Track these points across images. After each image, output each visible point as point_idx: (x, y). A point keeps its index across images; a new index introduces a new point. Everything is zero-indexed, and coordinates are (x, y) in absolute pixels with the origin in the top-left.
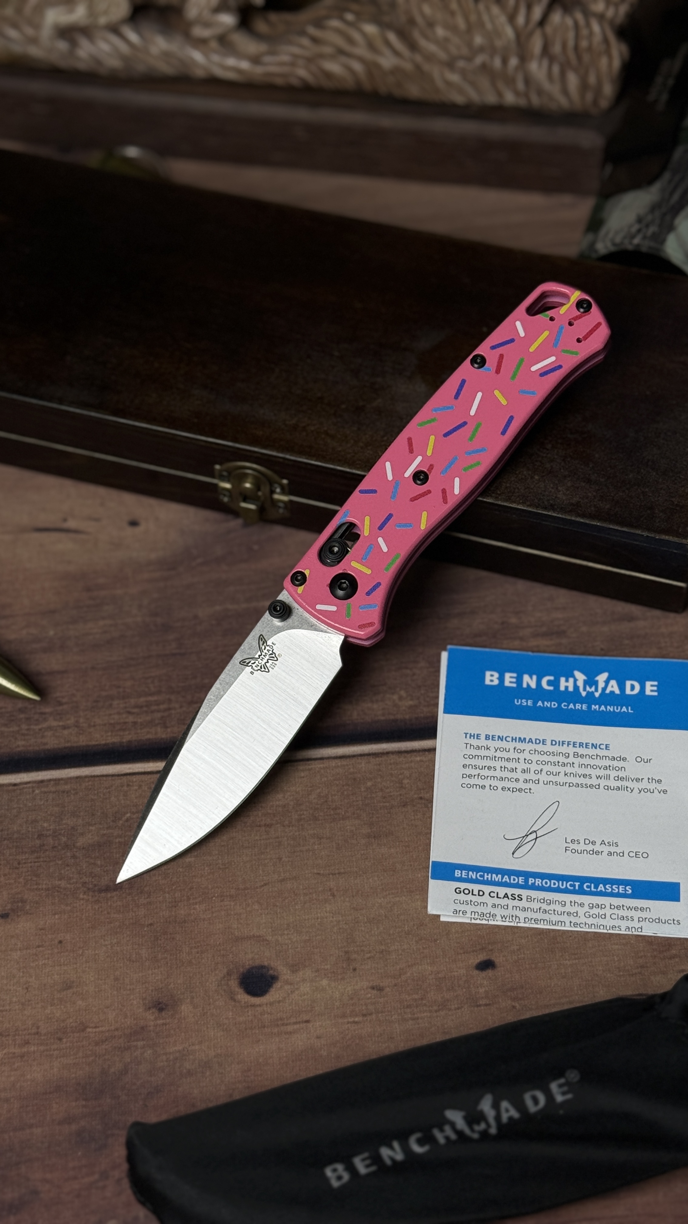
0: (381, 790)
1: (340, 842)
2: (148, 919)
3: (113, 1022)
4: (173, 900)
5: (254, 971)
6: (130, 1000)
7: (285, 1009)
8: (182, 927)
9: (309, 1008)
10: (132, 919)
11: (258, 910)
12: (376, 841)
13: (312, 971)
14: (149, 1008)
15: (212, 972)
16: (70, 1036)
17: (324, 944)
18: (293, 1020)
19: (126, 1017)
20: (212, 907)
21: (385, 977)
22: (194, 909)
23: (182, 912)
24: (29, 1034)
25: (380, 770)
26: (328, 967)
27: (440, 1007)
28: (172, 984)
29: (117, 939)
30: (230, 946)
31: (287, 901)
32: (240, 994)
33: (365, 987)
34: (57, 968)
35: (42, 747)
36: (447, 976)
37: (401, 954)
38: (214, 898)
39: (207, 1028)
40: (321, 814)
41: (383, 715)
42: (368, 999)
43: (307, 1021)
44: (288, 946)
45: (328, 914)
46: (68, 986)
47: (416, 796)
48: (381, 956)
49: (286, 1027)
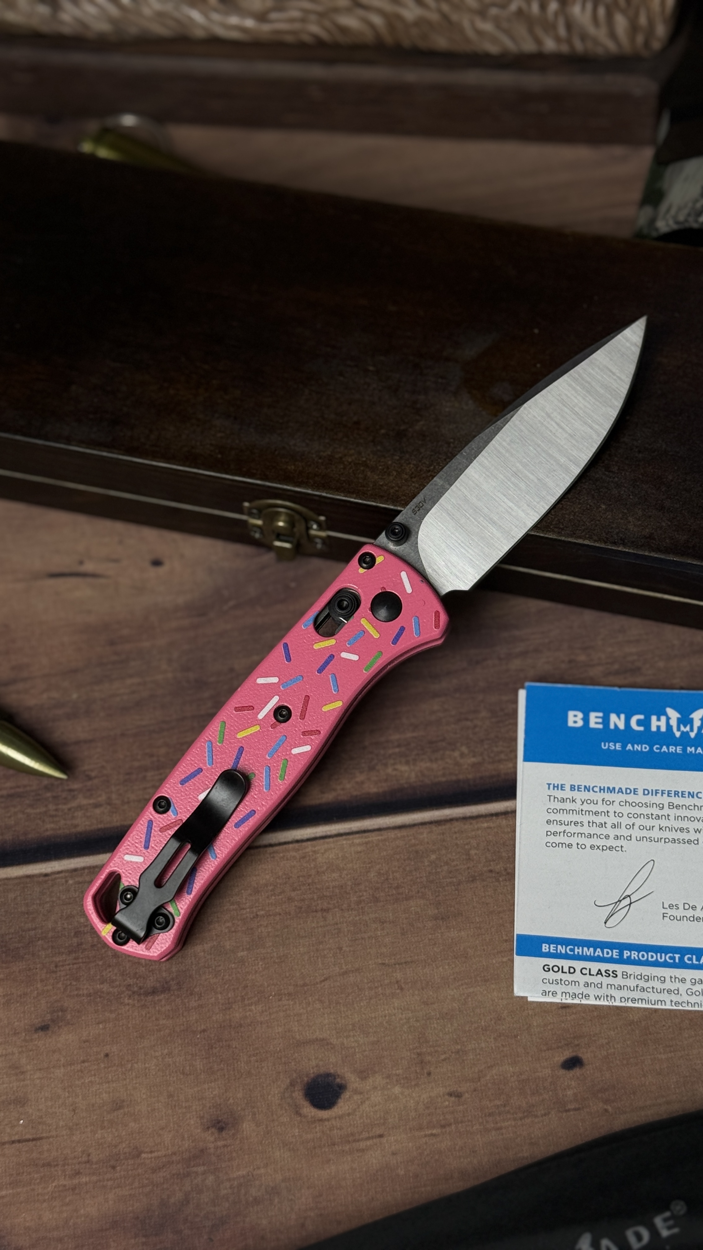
0: (447, 863)
1: (404, 926)
2: (201, 1025)
3: (170, 1145)
4: (227, 1002)
5: (320, 1080)
6: (187, 1120)
7: (355, 1122)
8: (238, 1033)
9: (382, 1121)
10: (183, 1025)
11: (320, 1009)
12: (445, 923)
13: (383, 1078)
14: (208, 1128)
15: (274, 1082)
16: (124, 1164)
17: (394, 1045)
18: (365, 1135)
19: (183, 1139)
20: (269, 1008)
21: (463, 1081)
22: (250, 1010)
23: (237, 1015)
24: (79, 1163)
25: (444, 841)
26: (400, 1071)
27: (525, 1114)
28: (231, 1098)
29: (168, 1049)
30: (292, 1052)
31: (350, 998)
32: (306, 1107)
33: (441, 1094)
34: (105, 1086)
35: (74, 830)
36: (530, 1078)
37: (479, 1054)
38: (271, 997)
39: (272, 1148)
40: (382, 894)
41: (444, 775)
42: (446, 1107)
43: (381, 1136)
44: (355, 1050)
45: (396, 1011)
46: (118, 1105)
47: (485, 869)
48: (458, 1056)
49: (358, 1144)
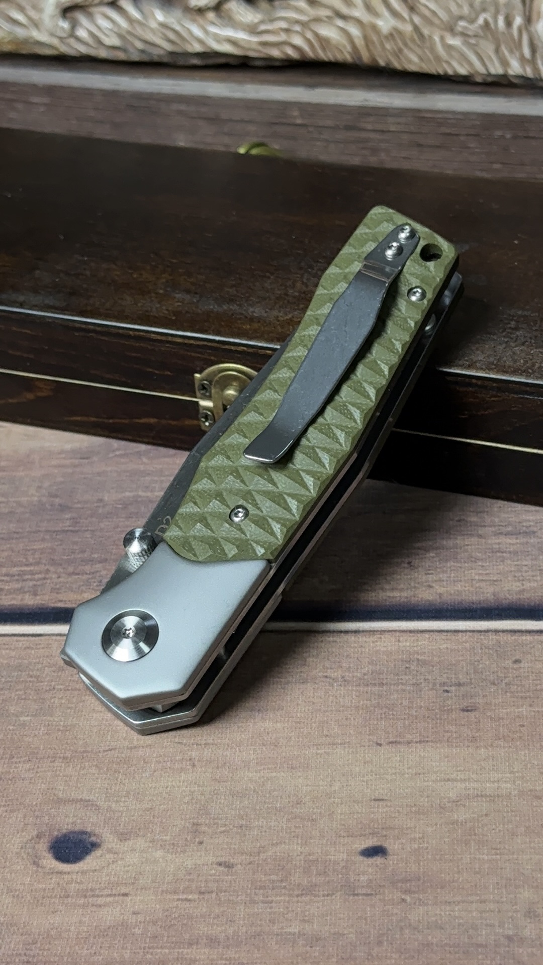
5: (71, 836)
7: (99, 879)
9: (131, 881)
11: (94, 774)
13: (146, 842)
15: (18, 833)
17: (169, 814)
18: (106, 892)
20: (38, 767)
21: (238, 853)
26: (168, 838)
27: (304, 892)
30: (49, 808)
31: (133, 768)
32: (48, 859)
33: (210, 863)
36: (320, 860)
37: (265, 831)
38: (43, 759)
42: (211, 875)
43: (125, 895)
44: (122, 814)
45: (182, 783)
48: (239, 831)
49: (95, 899)
